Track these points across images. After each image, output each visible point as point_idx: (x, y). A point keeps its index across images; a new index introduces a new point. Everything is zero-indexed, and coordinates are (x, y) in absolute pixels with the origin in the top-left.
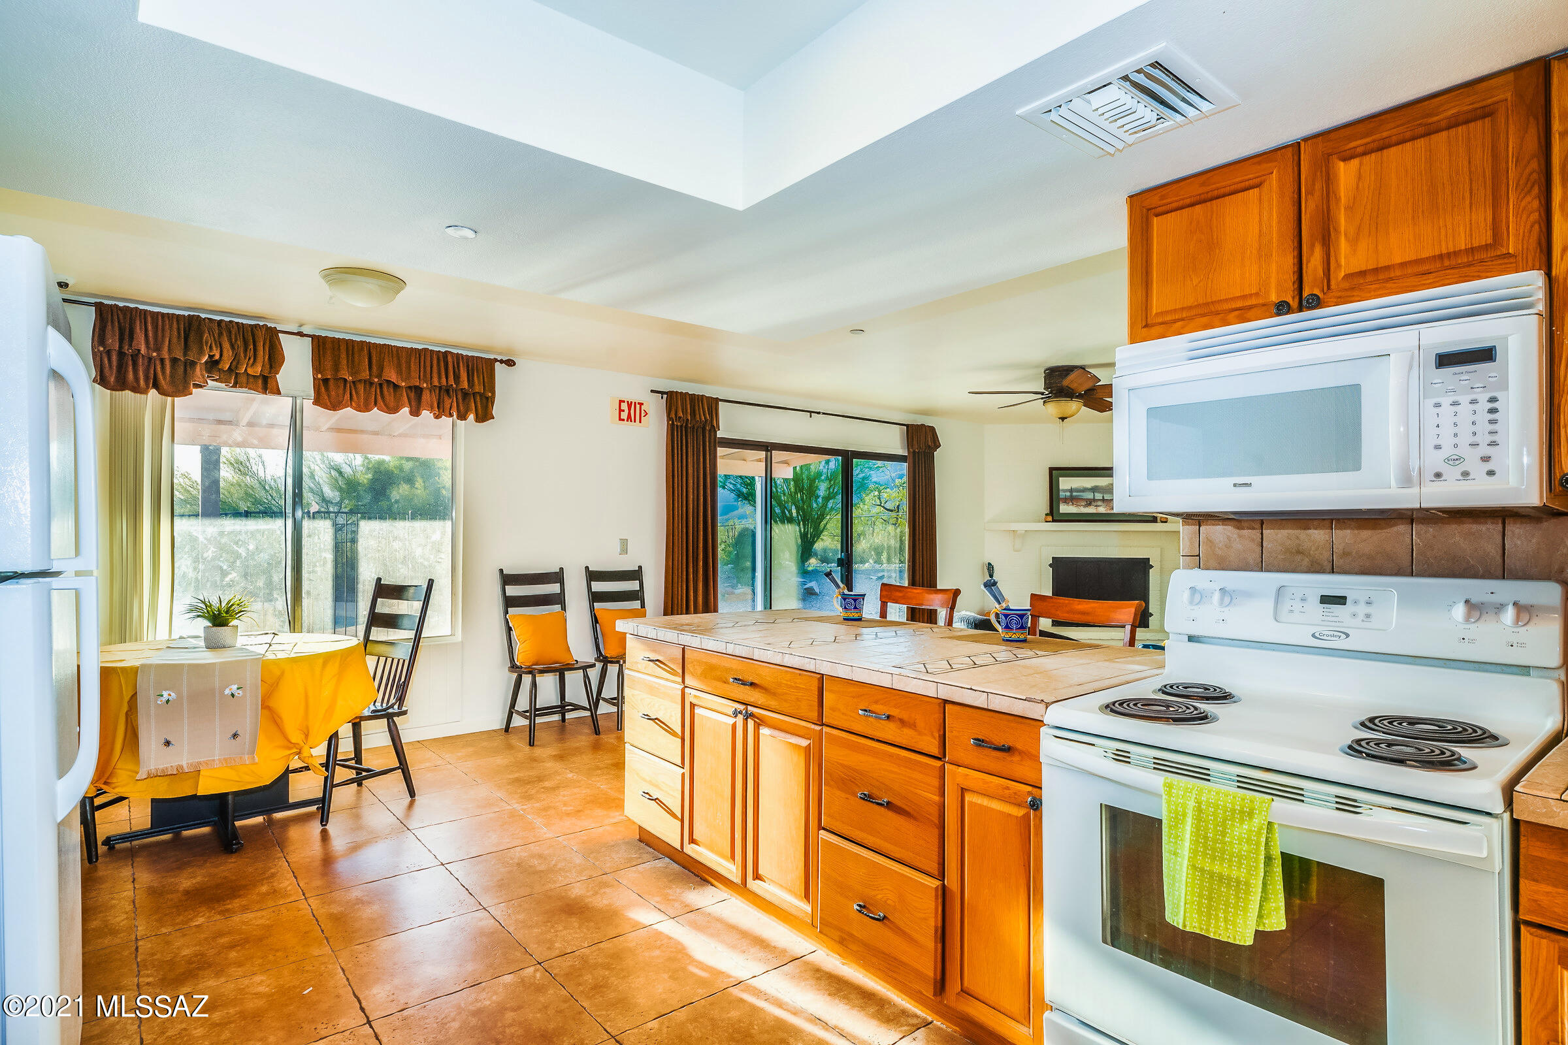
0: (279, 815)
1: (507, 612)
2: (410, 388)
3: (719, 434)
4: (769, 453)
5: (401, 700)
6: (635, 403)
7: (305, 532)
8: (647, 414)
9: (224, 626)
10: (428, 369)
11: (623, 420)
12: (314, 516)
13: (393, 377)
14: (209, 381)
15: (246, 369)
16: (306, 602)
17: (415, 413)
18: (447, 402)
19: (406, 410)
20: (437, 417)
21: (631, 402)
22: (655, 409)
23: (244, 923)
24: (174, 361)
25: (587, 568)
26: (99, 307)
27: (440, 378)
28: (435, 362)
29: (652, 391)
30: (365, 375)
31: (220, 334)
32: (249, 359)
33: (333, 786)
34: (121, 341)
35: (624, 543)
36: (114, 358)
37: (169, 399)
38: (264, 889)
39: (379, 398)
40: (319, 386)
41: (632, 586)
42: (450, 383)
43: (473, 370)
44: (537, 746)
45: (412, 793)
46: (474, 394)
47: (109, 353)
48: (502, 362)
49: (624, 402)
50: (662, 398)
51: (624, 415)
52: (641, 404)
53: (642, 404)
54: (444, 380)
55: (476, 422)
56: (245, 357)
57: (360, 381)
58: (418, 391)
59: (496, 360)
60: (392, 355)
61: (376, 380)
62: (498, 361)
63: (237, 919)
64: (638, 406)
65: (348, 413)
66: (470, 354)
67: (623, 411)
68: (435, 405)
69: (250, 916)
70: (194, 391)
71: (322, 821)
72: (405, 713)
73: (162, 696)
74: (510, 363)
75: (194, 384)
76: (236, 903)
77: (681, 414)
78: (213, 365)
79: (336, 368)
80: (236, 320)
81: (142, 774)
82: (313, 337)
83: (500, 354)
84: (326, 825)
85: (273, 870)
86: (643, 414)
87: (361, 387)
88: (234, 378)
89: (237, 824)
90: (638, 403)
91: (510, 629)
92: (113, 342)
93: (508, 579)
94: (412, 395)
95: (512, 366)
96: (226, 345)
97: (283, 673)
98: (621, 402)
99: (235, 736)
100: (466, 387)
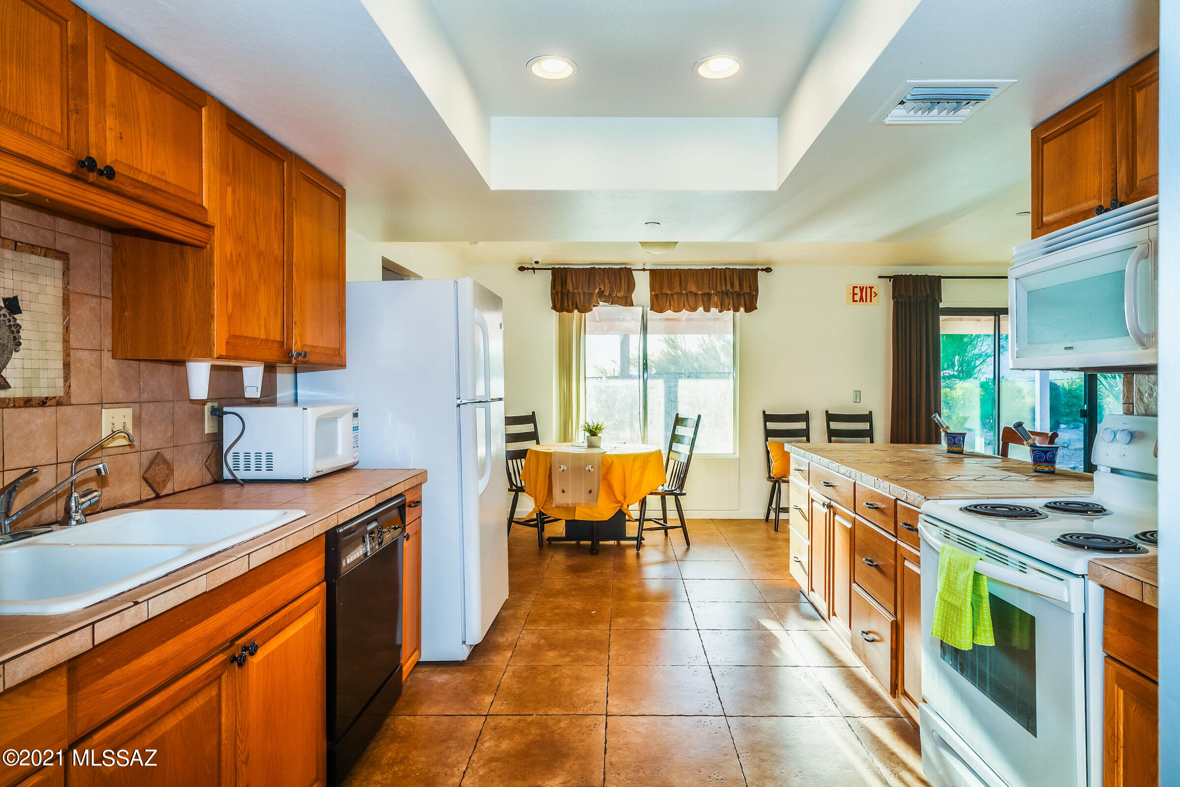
0: (623, 542)
1: (767, 440)
2: (704, 294)
3: (941, 305)
4: (997, 318)
5: (681, 487)
6: (866, 287)
7: (649, 385)
8: (876, 295)
9: (595, 436)
10: (715, 280)
11: (857, 301)
12: (653, 377)
13: (694, 289)
14: (600, 303)
15: (616, 294)
16: (649, 426)
17: (707, 310)
18: (727, 300)
19: (701, 309)
20: (720, 312)
21: (863, 287)
22: (884, 290)
23: (584, 582)
24: (584, 293)
25: (827, 412)
26: (553, 269)
27: (721, 286)
28: (718, 276)
29: (880, 277)
30: (677, 289)
31: (604, 276)
32: (618, 288)
33: (643, 530)
34: (562, 287)
35: (858, 393)
36: (559, 295)
37: (583, 314)
38: (598, 571)
39: (686, 303)
40: (653, 299)
41: (864, 426)
42: (727, 289)
43: (743, 277)
44: (779, 532)
45: (688, 544)
46: (744, 294)
47: (557, 293)
48: (762, 270)
49: (857, 287)
50: (890, 281)
51: (857, 298)
52: (871, 288)
53: (873, 287)
54: (724, 288)
55: (746, 312)
56: (616, 286)
57: (675, 293)
58: (709, 295)
59: (758, 269)
60: (693, 274)
61: (684, 292)
62: (760, 270)
63: (582, 580)
64: (869, 290)
65: (669, 313)
66: (741, 267)
67: (857, 294)
68: (719, 303)
69: (588, 580)
70: (593, 308)
71: (637, 548)
72: (685, 494)
73: (561, 467)
74: (768, 270)
75: (593, 305)
76: (585, 574)
77: (903, 292)
78: (601, 294)
79: (661, 288)
80: (612, 267)
81: (553, 506)
82: (650, 270)
83: (762, 264)
84: (639, 550)
85: (606, 565)
86: (873, 295)
87: (676, 297)
88: (612, 300)
89: (601, 542)
90: (869, 287)
91: (768, 452)
92: (559, 288)
93: (768, 418)
94: (705, 299)
95: (769, 272)
96: (607, 281)
97: (613, 462)
98: (854, 288)
99: (590, 492)
100: (738, 290)
